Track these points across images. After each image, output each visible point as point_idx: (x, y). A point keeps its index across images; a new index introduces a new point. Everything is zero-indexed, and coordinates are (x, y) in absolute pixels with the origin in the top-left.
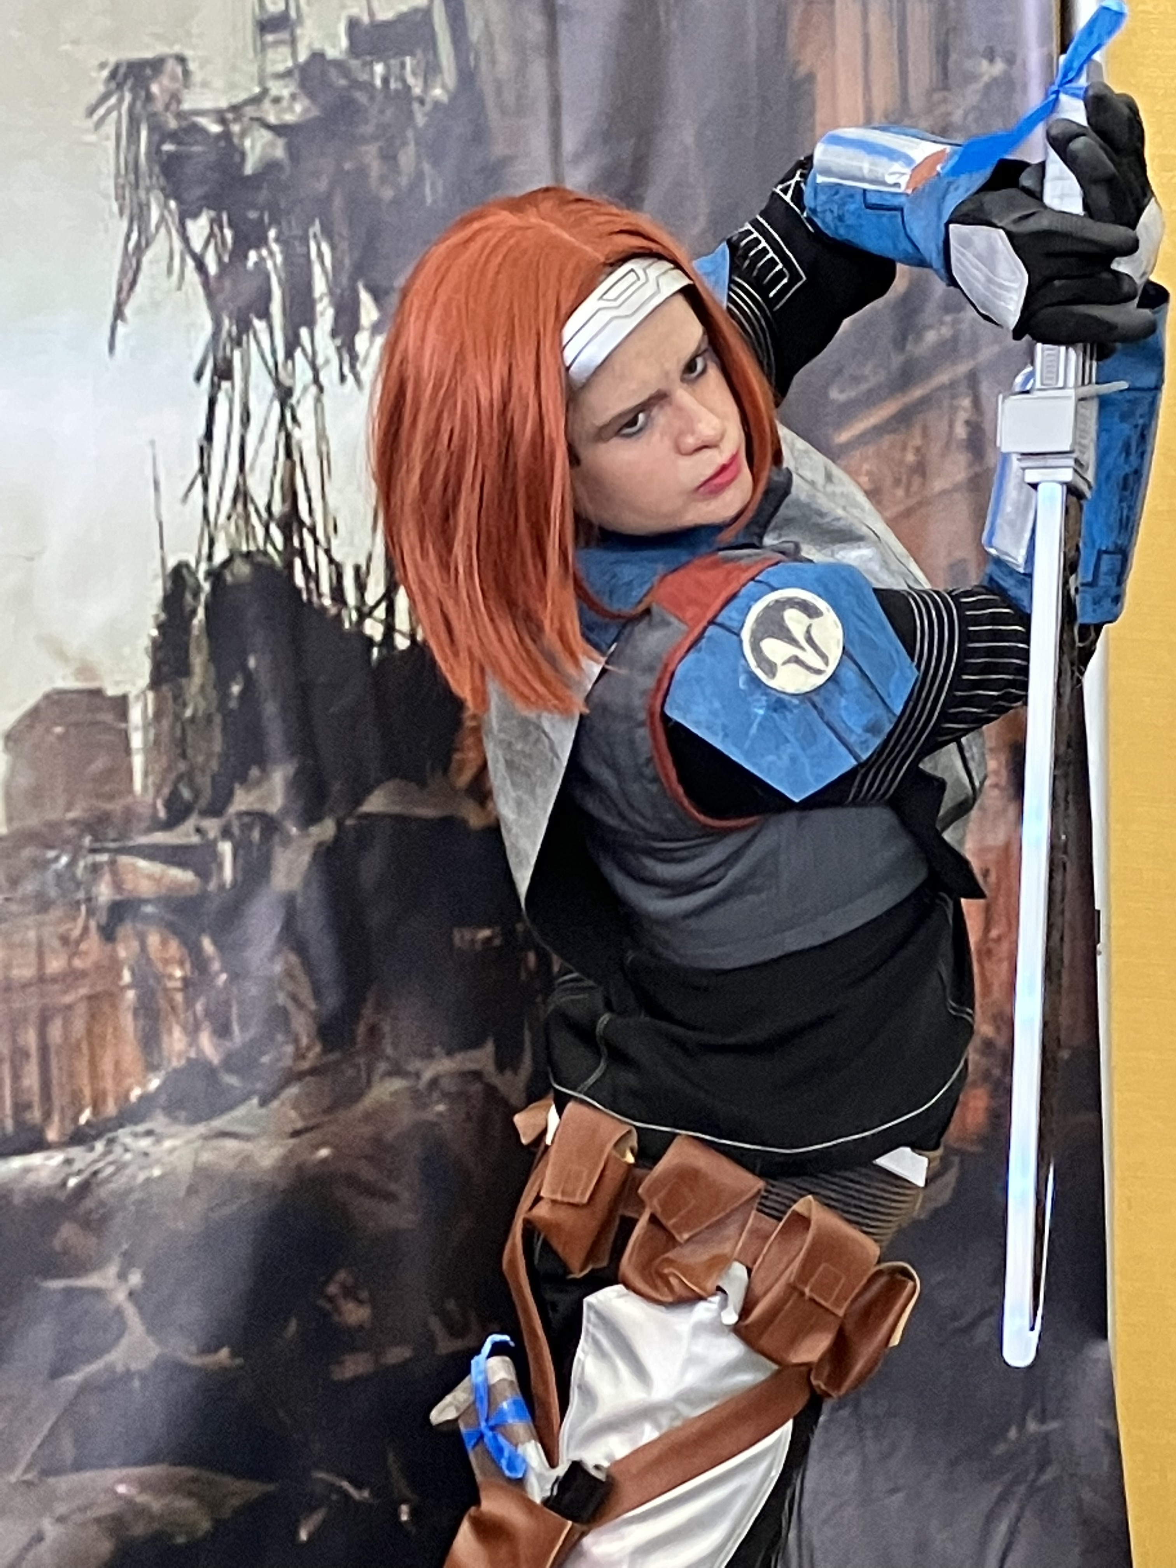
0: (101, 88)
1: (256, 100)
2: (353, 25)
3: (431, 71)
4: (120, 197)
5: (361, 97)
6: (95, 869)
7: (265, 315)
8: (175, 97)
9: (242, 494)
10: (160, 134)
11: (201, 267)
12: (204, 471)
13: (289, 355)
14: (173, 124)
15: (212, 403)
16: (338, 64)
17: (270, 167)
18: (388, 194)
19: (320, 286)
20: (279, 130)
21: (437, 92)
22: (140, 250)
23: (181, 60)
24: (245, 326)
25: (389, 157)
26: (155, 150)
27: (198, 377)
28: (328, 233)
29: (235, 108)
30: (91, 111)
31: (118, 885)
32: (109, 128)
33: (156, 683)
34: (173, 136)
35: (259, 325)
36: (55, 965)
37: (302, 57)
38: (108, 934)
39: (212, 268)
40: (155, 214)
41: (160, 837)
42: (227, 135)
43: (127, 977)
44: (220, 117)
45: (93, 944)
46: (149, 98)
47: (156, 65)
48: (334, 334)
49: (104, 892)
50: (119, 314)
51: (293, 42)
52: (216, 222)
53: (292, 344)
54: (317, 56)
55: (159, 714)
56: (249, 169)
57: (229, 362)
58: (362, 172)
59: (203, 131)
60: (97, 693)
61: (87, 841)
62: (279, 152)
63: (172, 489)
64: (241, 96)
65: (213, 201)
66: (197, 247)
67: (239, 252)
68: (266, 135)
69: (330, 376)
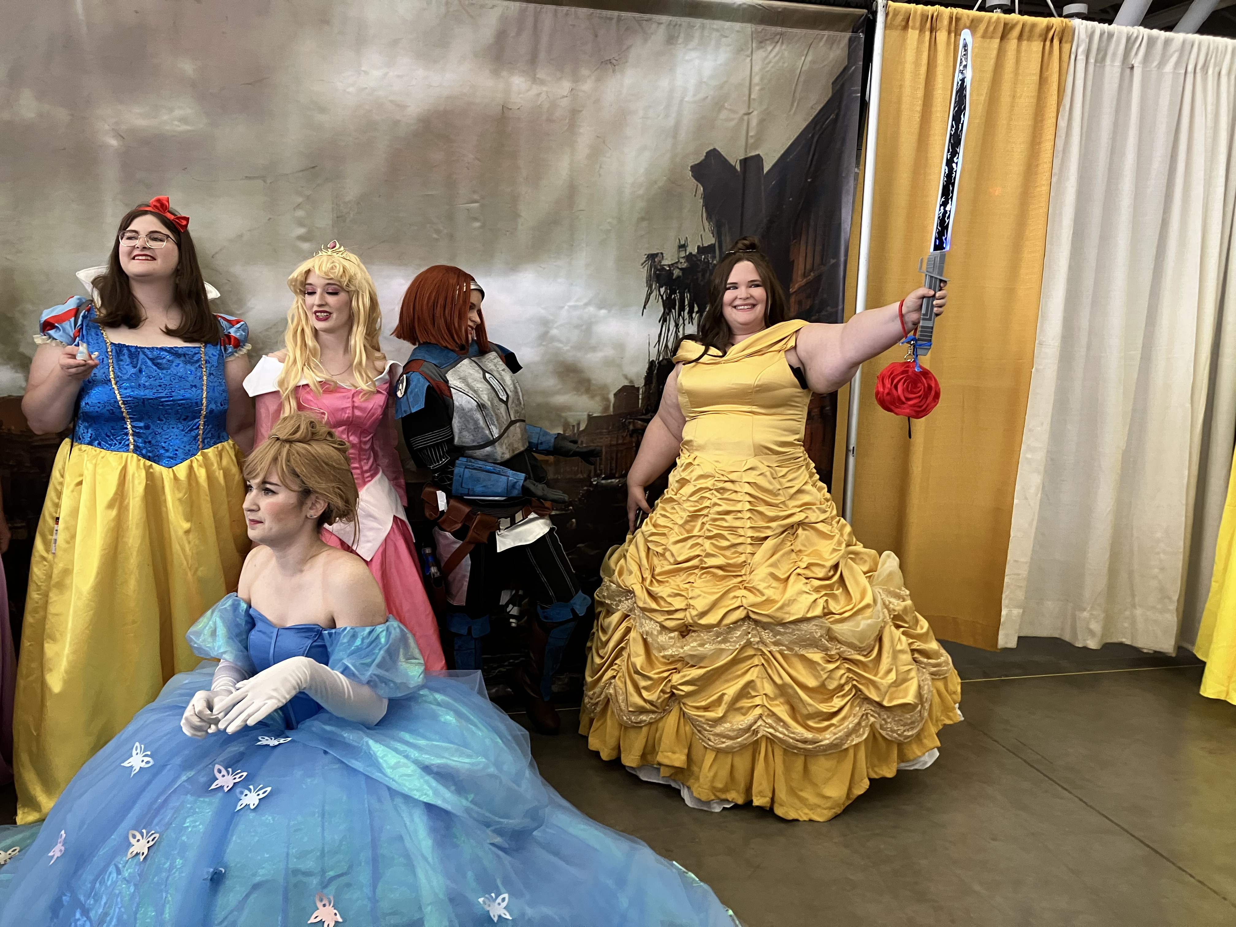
0: (644, 259)
1: (676, 263)
2: (699, 247)
3: (714, 257)
4: (647, 283)
5: (699, 263)
6: (630, 423)
7: (675, 309)
8: (660, 262)
9: (666, 346)
10: (656, 269)
11: (662, 298)
12: (659, 341)
13: (679, 317)
14: (659, 267)
15: (662, 327)
16: (694, 255)
17: (678, 277)
18: (702, 283)
19: (686, 303)
20: (681, 269)
21: (715, 262)
22: (650, 294)
23: (662, 254)
24: (670, 311)
25: (703, 276)
26: (655, 273)
27: (660, 321)
28: (689, 291)
29: (672, 264)
30: (642, 264)
31: (634, 425)
32: (646, 268)
33: (645, 385)
34: (658, 270)
35: (673, 311)
36: (620, 442)
37: (687, 253)
38: (631, 436)
39: (665, 298)
40: (654, 287)
41: (643, 417)
42: (670, 270)
43: (634, 445)
44: (669, 266)
45: (628, 438)
46: (655, 262)
47: (657, 255)
48: (688, 313)
49: (631, 427)
50: (644, 307)
51: (686, 250)
52: (666, 289)
53: (680, 315)
54: (691, 254)
55: (646, 390)
56: (674, 277)
57: (666, 318)
58: (697, 279)
59: (665, 269)
60: (634, 386)
61: (628, 417)
62: (681, 274)
63: (652, 345)
64: (673, 262)
65: (666, 284)
66: (662, 293)
67: (670, 295)
68: (678, 270)
69: (687, 322)
